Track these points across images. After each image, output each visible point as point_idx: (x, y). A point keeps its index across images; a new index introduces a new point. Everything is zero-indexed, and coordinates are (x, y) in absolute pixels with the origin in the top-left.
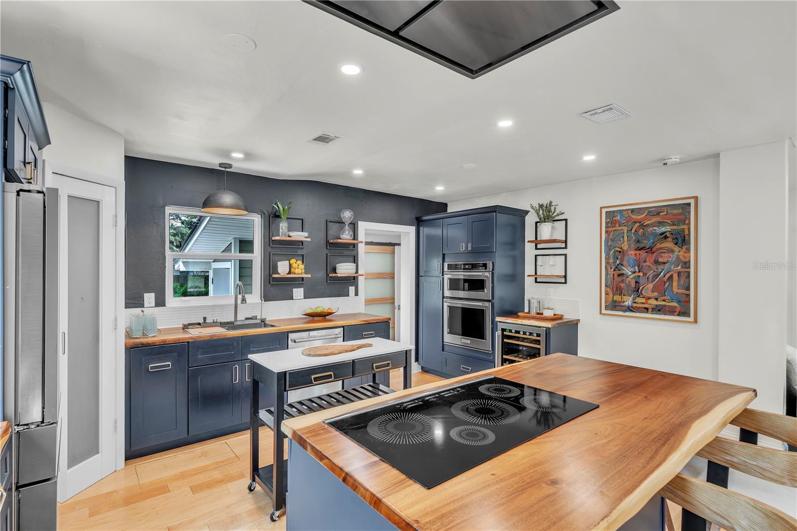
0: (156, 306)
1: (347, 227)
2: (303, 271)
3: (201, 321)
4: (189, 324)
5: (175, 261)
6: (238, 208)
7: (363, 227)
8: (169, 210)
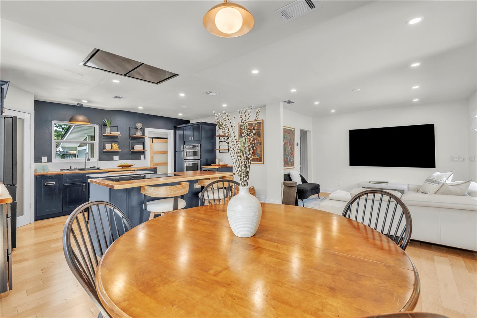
0: (48, 162)
1: (139, 130)
2: (118, 148)
3: (69, 168)
4: (63, 169)
5: (57, 146)
6: (85, 122)
7: (147, 130)
8: (53, 122)
